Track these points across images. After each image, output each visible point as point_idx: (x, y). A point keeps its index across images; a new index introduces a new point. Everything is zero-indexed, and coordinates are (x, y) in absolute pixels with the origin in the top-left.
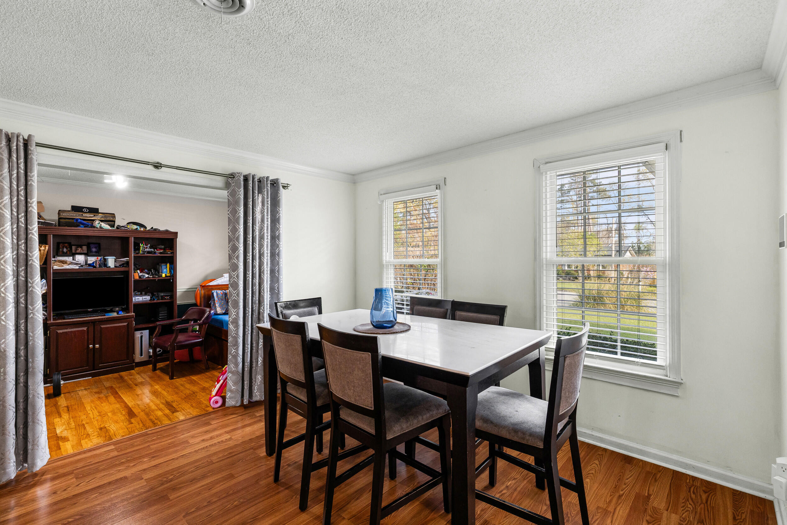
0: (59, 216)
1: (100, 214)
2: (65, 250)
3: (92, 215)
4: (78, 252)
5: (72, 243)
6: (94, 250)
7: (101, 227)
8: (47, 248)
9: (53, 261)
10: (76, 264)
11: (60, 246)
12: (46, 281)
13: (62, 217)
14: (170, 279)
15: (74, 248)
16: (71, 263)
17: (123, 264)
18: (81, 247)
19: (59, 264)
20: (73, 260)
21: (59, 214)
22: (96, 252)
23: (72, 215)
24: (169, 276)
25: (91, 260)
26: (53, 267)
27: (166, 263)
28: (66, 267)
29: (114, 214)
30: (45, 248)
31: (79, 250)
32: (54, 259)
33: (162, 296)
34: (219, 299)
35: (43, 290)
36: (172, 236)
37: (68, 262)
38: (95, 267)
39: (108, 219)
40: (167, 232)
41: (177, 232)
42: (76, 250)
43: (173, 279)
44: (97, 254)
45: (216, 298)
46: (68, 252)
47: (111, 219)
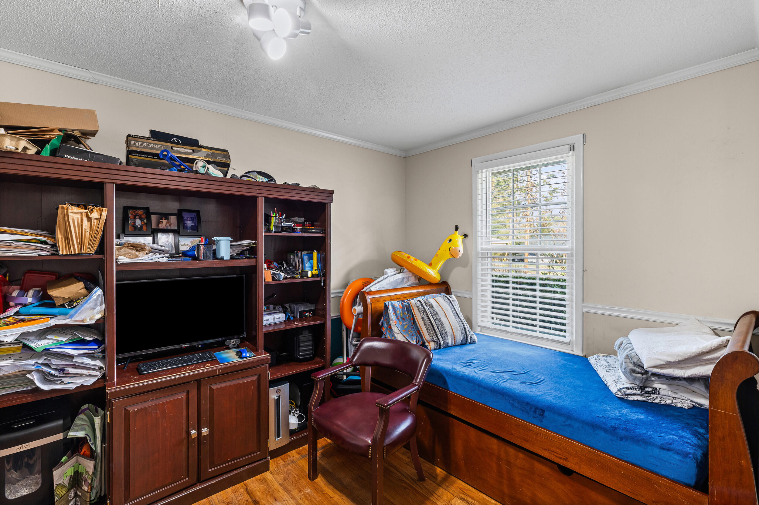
0: (128, 147)
1: (203, 150)
2: (138, 223)
3: (189, 151)
4: (162, 228)
5: (151, 210)
6: (189, 223)
7: (207, 173)
8: (105, 214)
9: (117, 245)
10: (161, 252)
11: (130, 215)
12: (104, 292)
13: (134, 149)
14: (320, 282)
15: (154, 218)
16: (152, 251)
17: (242, 253)
18: (167, 219)
19: (130, 251)
20: (154, 242)
21: (128, 142)
22: (193, 228)
23: (153, 146)
24: (317, 276)
25: (186, 243)
26: (116, 259)
27: (310, 250)
28: (144, 258)
29: (226, 151)
30: (101, 215)
31: (164, 224)
32: (117, 241)
33: (301, 313)
34: (398, 319)
35: (97, 313)
36: (324, 198)
37: (147, 248)
38: (196, 258)
39: (218, 159)
40: (314, 190)
41: (333, 191)
42: (159, 223)
43: (325, 281)
44: (195, 231)
45: (392, 316)
46: (144, 228)
47: (224, 160)
